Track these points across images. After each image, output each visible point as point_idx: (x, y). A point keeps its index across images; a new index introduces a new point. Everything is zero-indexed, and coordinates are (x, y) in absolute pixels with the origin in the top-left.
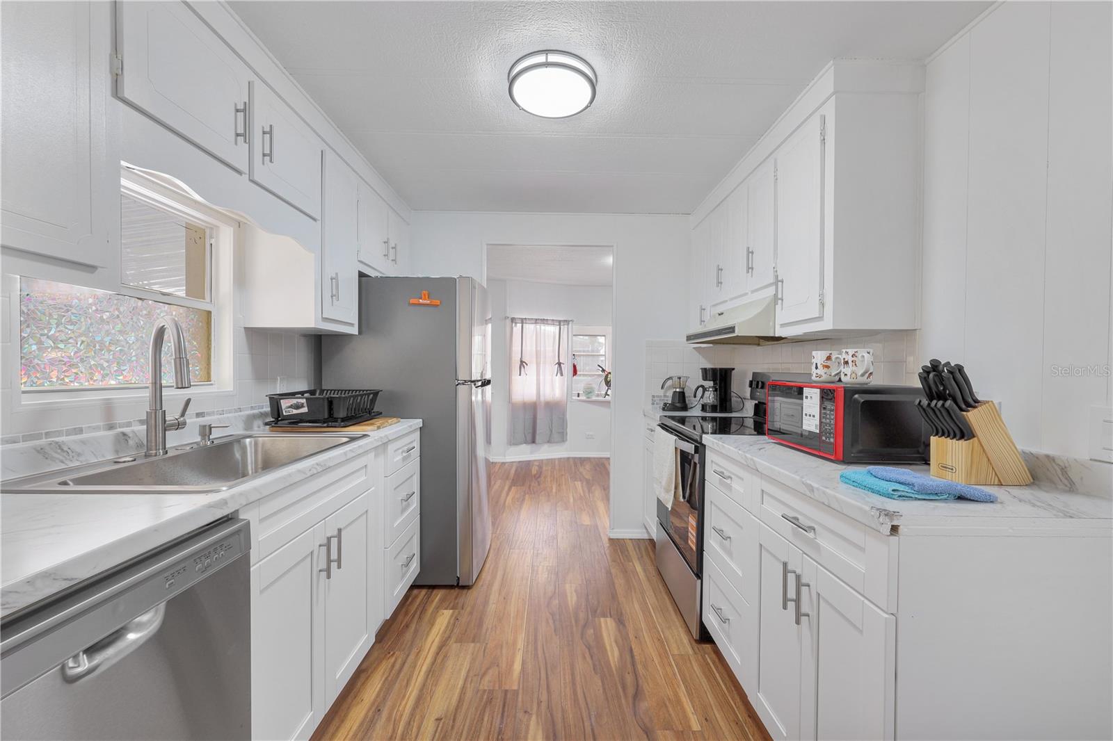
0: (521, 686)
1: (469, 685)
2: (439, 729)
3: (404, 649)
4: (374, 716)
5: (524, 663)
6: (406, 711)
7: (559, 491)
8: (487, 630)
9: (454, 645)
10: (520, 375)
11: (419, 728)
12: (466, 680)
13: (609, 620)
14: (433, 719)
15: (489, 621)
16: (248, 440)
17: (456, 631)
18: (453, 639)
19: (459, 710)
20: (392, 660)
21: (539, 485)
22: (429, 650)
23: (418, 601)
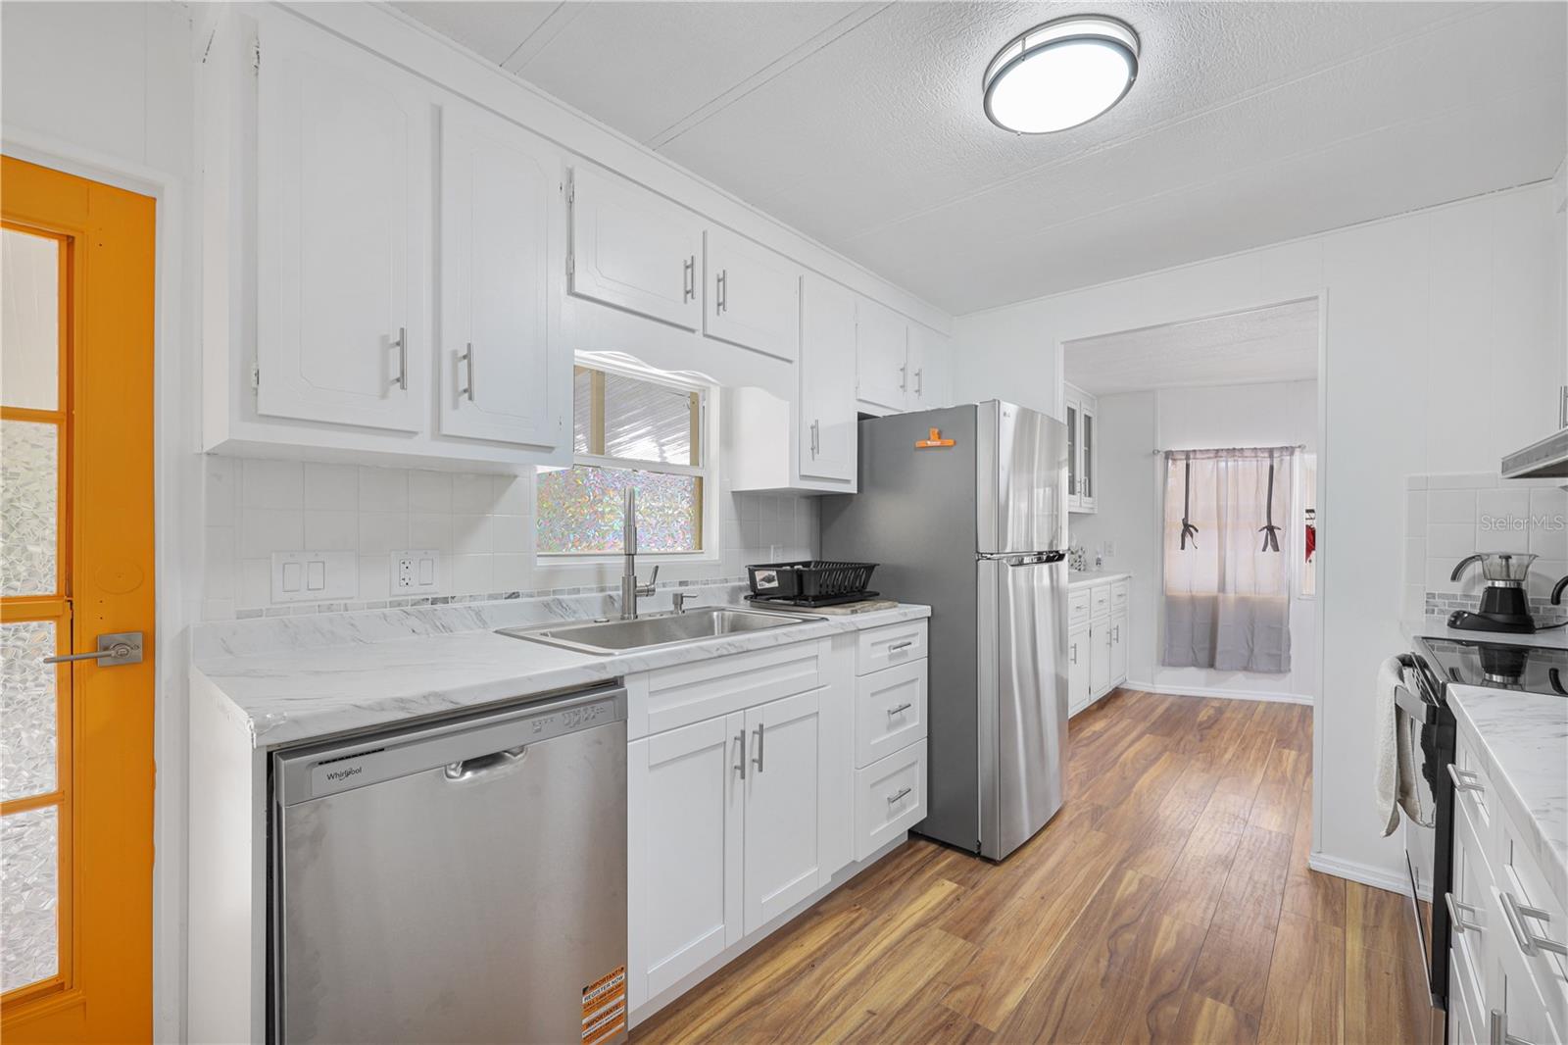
0: (1003, 1032)
1: (929, 992)
2: (867, 1024)
3: (875, 908)
4: (805, 969)
5: (1024, 1000)
6: (840, 982)
7: (1238, 758)
8: (993, 931)
9: (937, 931)
10: (1183, 548)
11: (844, 1010)
12: (928, 984)
13: (1223, 1008)
14: (865, 1009)
15: (1003, 920)
16: (715, 614)
17: (949, 914)
18: (941, 922)
19: (901, 1016)
20: (855, 915)
21: (1201, 740)
22: (902, 923)
23: (920, 856)
